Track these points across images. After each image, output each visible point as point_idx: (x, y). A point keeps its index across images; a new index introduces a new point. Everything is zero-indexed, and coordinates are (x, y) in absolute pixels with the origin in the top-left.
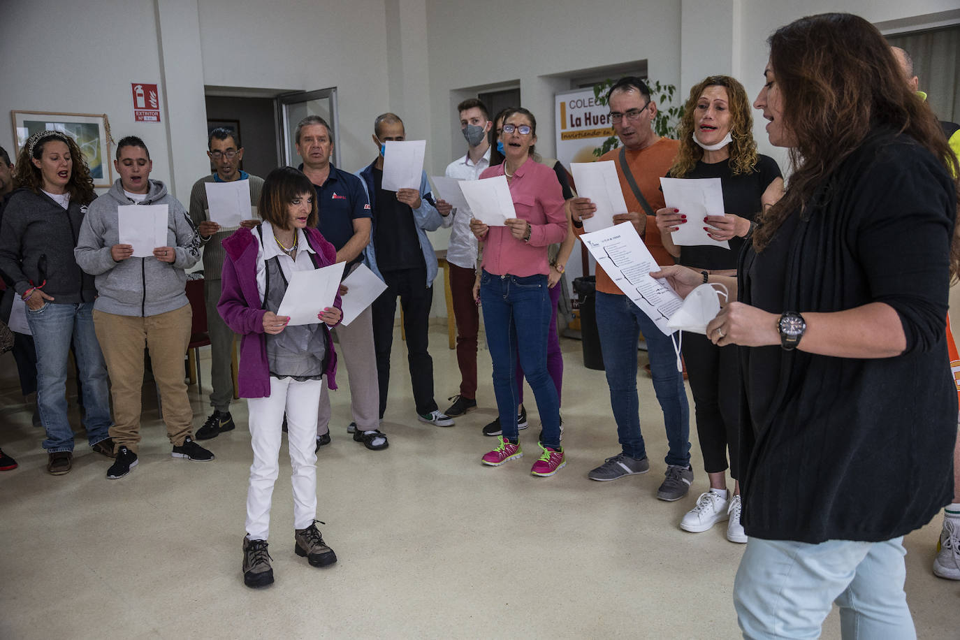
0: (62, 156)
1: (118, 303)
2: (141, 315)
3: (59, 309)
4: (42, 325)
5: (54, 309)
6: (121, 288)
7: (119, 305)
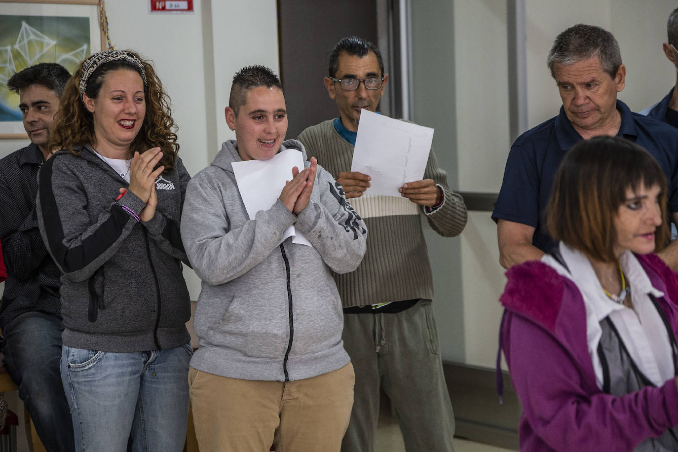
0: (130, 98)
1: (244, 358)
2: (282, 378)
3: (119, 362)
4: (90, 392)
5: (112, 363)
6: (251, 328)
7: (244, 361)
